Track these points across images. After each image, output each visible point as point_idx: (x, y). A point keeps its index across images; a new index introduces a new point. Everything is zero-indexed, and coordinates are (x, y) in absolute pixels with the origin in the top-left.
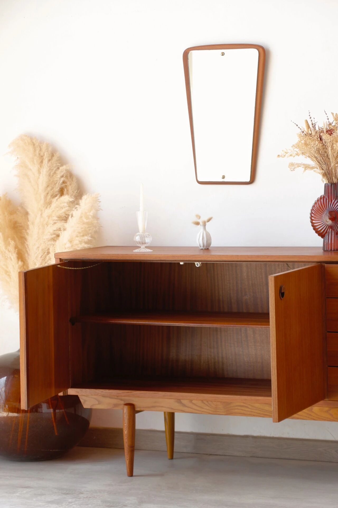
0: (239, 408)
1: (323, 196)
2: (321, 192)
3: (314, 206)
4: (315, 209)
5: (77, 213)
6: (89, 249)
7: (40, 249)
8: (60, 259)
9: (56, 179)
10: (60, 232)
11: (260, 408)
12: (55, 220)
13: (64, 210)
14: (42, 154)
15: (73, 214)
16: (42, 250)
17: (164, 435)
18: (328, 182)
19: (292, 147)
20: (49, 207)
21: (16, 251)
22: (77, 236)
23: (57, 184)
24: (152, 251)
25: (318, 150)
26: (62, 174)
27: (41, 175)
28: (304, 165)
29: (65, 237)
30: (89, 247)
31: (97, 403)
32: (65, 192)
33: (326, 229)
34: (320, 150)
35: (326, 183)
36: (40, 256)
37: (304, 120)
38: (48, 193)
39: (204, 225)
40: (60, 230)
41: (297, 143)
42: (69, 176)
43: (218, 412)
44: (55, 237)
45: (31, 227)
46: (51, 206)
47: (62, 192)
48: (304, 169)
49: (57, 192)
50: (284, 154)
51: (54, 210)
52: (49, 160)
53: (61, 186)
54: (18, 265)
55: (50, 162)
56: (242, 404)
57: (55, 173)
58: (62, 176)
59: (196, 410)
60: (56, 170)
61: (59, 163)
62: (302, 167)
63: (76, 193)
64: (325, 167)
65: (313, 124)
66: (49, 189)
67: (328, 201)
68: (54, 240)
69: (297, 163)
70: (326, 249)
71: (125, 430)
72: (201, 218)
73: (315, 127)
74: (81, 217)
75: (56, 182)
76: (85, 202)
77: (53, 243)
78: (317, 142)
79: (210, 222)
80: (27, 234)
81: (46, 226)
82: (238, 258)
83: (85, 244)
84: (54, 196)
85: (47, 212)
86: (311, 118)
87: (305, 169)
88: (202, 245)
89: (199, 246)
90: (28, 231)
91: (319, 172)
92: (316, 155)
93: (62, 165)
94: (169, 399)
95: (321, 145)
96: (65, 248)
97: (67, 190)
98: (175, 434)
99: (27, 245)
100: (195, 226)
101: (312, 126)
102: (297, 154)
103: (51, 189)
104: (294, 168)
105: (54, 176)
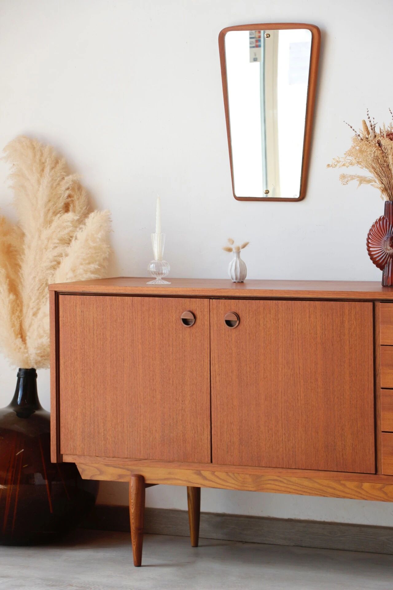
0: (272, 482)
1: (383, 217)
2: (381, 212)
3: (371, 230)
4: (372, 232)
5: (81, 235)
6: (96, 280)
7: (37, 279)
8: (55, 292)
9: (60, 192)
10: (61, 258)
11: (297, 484)
12: (55, 243)
13: (66, 231)
14: (43, 160)
15: (77, 236)
16: (40, 280)
17: (187, 516)
18: (389, 199)
19: (345, 154)
20: (50, 227)
21: (7, 282)
22: (81, 264)
23: (61, 198)
24: (171, 283)
25: (376, 158)
26: (67, 185)
27: (41, 186)
28: (358, 177)
29: (66, 264)
30: (97, 278)
31: (98, 473)
32: (71, 208)
33: (386, 259)
34: (379, 158)
35: (387, 200)
36: (37, 288)
37: (361, 121)
38: (49, 210)
39: (238, 252)
40: (60, 255)
41: (350, 149)
42: (76, 188)
43: (247, 487)
44: (56, 264)
45: (27, 251)
46: (51, 225)
47: (67, 208)
48: (358, 182)
49: (61, 208)
50: (336, 164)
51: (55, 231)
52: (53, 168)
53: (66, 201)
54: (8, 299)
55: (53, 171)
56: (276, 478)
57: (59, 184)
58: (68, 189)
59: (220, 484)
60: (60, 181)
61: (65, 172)
62: (357, 180)
63: (85, 209)
64: (385, 180)
65: (371, 126)
66: (50, 204)
67: (388, 223)
68: (54, 268)
69: (350, 175)
70: (385, 285)
71: (131, 508)
72: (234, 244)
73: (374, 130)
74: (87, 240)
75: (60, 195)
76: (93, 220)
77: (53, 272)
78: (374, 149)
79: (246, 248)
80: (22, 260)
81: (44, 250)
82: (272, 294)
83: (91, 274)
84: (55, 213)
85: (46, 233)
86: (369, 118)
87: (361, 183)
88: (234, 277)
89: (230, 278)
90: (23, 257)
91: (377, 186)
92: (374, 165)
93: (68, 175)
94: (186, 469)
95: (379, 152)
96: (67, 279)
97: (74, 206)
98: (201, 515)
99: (22, 274)
100: (226, 253)
101: (371, 127)
102: (351, 164)
103: (54, 205)
104: (347, 181)
105: (58, 188)
